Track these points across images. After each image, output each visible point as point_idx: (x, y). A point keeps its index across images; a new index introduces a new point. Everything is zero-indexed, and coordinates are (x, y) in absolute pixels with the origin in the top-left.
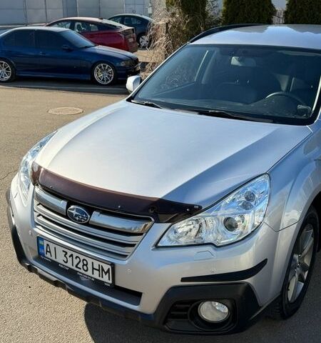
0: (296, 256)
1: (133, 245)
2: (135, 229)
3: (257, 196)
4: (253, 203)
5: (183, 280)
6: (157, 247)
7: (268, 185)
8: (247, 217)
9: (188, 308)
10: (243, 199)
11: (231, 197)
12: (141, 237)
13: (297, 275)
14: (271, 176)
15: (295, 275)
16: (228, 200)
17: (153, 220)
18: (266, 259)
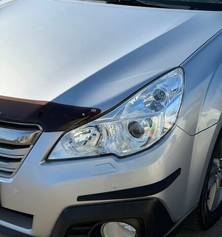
0: (217, 161)
1: (19, 160)
2: (21, 140)
3: (167, 94)
4: (163, 103)
5: (80, 198)
6: (47, 160)
7: (182, 82)
8: (156, 120)
9: (88, 230)
10: (152, 98)
11: (137, 97)
12: (27, 150)
13: (218, 181)
14: (185, 69)
15: (215, 182)
16: (132, 101)
17: (41, 128)
18: (180, 169)
